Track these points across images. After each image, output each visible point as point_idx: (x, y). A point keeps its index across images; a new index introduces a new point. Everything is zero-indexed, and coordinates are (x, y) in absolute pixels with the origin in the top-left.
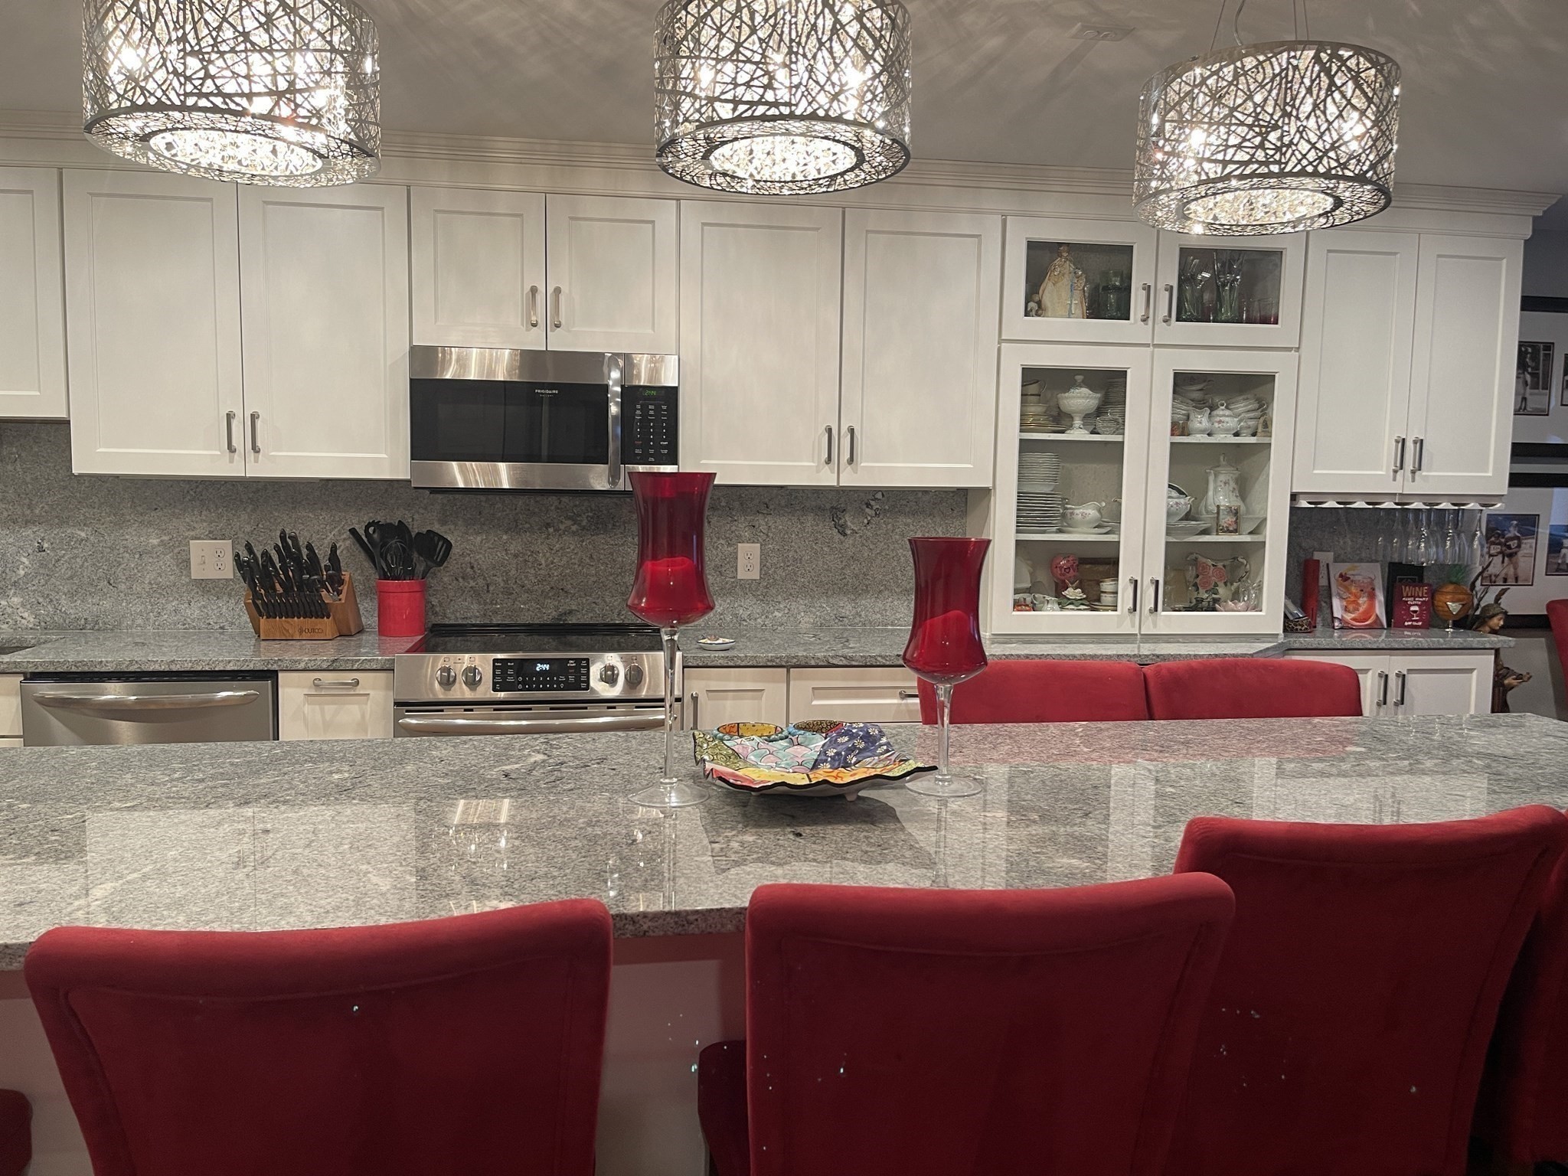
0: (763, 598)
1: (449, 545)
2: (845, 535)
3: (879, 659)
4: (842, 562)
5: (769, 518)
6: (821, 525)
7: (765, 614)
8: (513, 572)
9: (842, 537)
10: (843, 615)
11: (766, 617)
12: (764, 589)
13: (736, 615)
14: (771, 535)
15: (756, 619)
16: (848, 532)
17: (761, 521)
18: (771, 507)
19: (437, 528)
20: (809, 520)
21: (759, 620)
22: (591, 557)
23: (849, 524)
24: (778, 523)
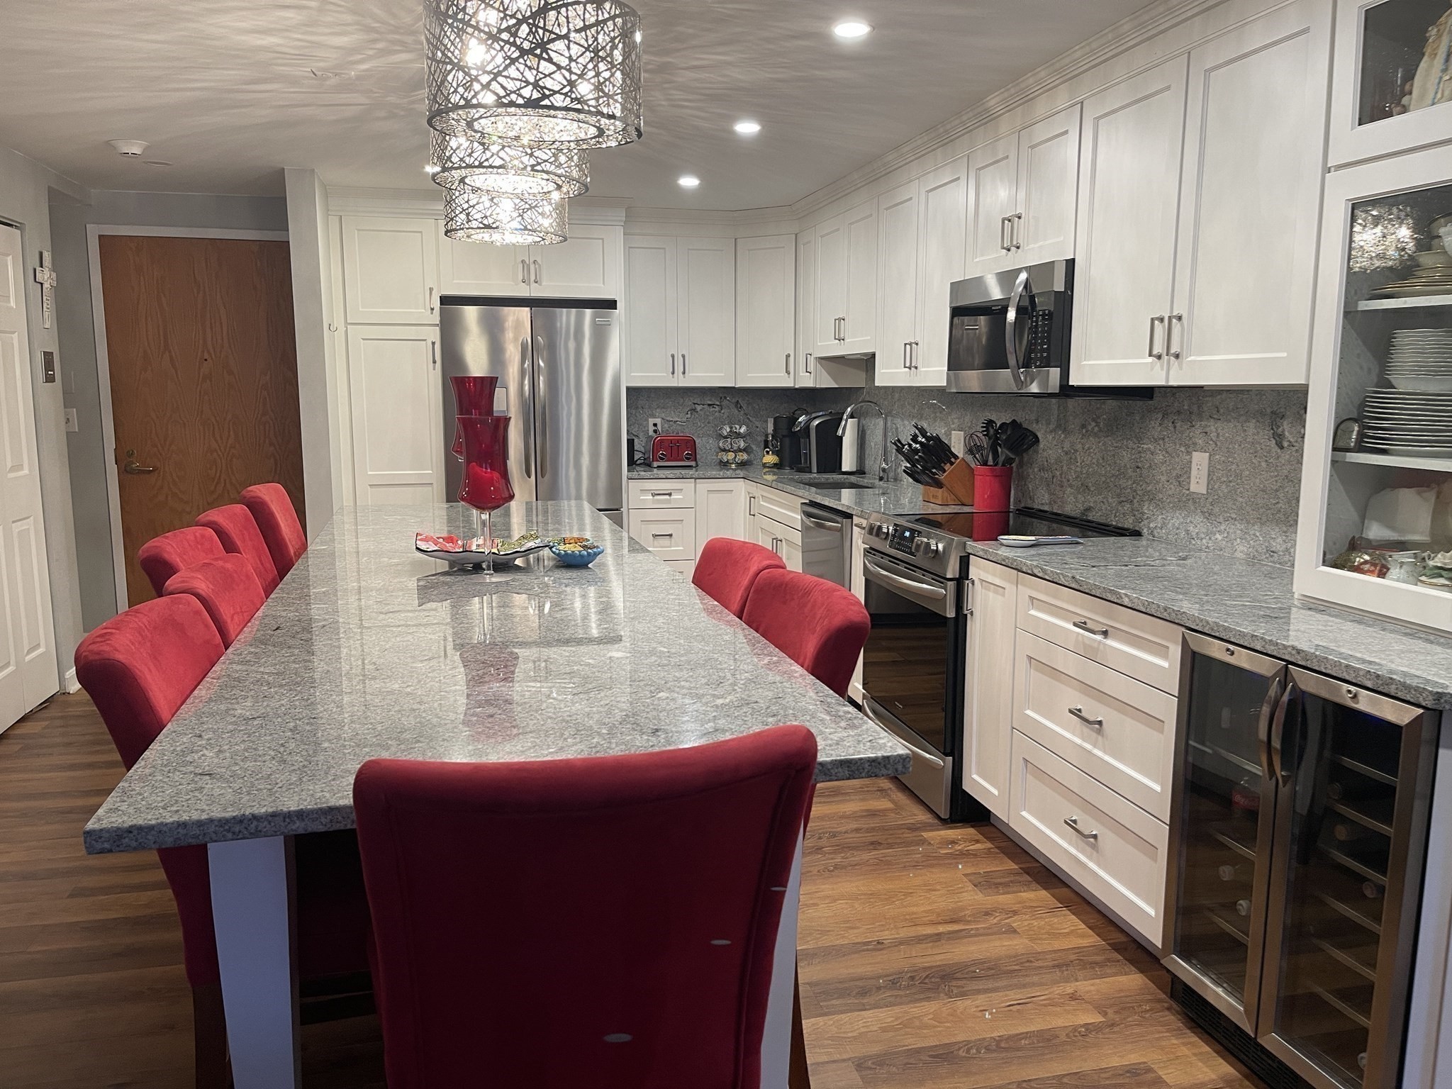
0: (1208, 515)
1: (1037, 440)
2: (1282, 448)
3: (1061, 577)
4: (1276, 481)
5: (1219, 424)
6: (1261, 433)
7: (1209, 534)
8: (1065, 468)
9: (1279, 451)
10: (1273, 549)
11: (1210, 539)
12: (1208, 507)
13: (1187, 532)
14: (1218, 443)
15: (1201, 539)
16: (1285, 444)
17: (1212, 426)
18: (1222, 411)
19: (1033, 427)
20: (1251, 426)
21: (1204, 541)
22: (1103, 459)
23: (1287, 433)
24: (1223, 430)
